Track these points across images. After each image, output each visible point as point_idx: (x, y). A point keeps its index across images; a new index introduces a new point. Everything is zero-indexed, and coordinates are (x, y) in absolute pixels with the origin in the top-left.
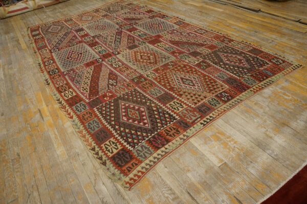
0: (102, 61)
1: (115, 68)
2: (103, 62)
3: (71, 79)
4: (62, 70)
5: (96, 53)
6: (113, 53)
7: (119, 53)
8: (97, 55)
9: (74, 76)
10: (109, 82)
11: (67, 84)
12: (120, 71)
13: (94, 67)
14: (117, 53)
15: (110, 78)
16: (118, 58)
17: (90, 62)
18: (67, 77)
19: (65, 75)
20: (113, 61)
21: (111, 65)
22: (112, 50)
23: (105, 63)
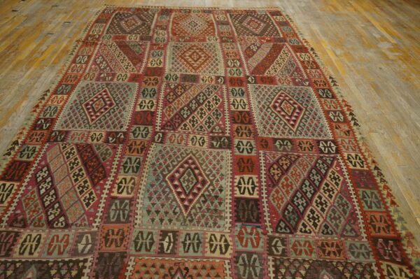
0: (248, 77)
1: (240, 60)
2: (248, 74)
3: (300, 71)
4: (311, 89)
5: (248, 96)
6: (224, 83)
7: (218, 78)
8: (250, 90)
9: (296, 73)
10: (257, 50)
11: (305, 68)
12: (237, 54)
13: (264, 73)
14: (219, 80)
15: (254, 53)
16: (226, 71)
17: (265, 83)
18: (306, 77)
19: (307, 80)
20: (235, 69)
21: (241, 65)
22: (221, 88)
23: (247, 71)
